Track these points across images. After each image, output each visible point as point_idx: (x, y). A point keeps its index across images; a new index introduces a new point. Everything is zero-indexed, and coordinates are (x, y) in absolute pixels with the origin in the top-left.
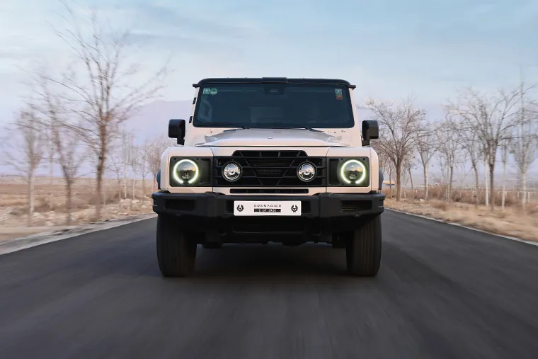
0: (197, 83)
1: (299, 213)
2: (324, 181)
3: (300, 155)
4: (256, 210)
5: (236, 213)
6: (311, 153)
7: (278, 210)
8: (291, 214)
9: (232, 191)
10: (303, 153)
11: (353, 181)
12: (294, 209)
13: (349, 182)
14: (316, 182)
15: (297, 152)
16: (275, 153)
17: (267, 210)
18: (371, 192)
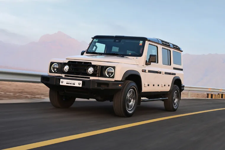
0: (93, 37)
1: (81, 86)
2: (97, 75)
3: (90, 64)
4: (67, 83)
5: (61, 84)
6: (93, 63)
7: (74, 84)
8: (78, 86)
9: (65, 76)
10: (91, 63)
11: (110, 76)
12: (79, 84)
13: (108, 76)
14: (94, 75)
15: (89, 63)
16: (82, 62)
17: (71, 84)
18: (115, 81)
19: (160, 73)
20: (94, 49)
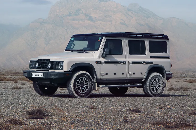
1: (42, 77)
4: (35, 76)
5: (32, 76)
7: (39, 76)
10: (50, 60)
13: (60, 69)
14: (51, 68)
17: (37, 76)
18: (64, 72)
19: (125, 63)
20: (72, 47)
